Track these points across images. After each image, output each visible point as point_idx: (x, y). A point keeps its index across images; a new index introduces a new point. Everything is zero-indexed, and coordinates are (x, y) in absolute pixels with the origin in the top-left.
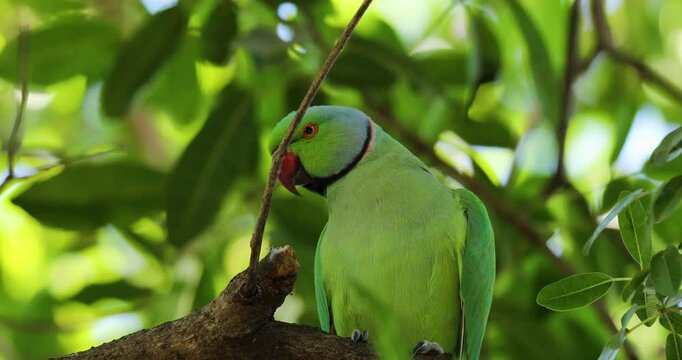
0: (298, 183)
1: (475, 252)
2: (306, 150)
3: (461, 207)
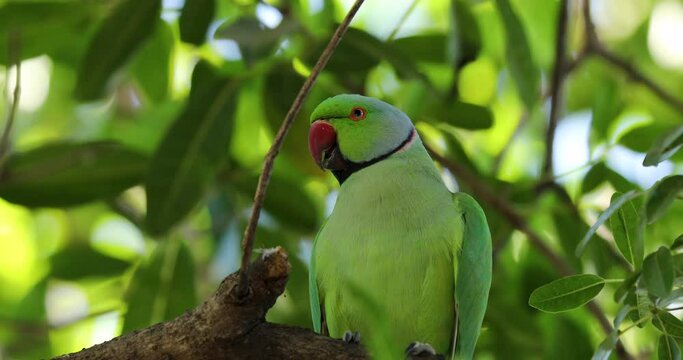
1: (471, 255)
3: (459, 210)
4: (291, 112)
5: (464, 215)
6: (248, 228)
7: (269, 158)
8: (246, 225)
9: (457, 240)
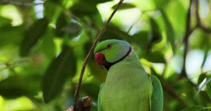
0: (103, 65)
1: (156, 97)
2: (107, 53)
3: (151, 81)
4: (92, 48)
5: (153, 83)
6: (76, 90)
7: (84, 65)
8: (76, 89)
9: (151, 92)
